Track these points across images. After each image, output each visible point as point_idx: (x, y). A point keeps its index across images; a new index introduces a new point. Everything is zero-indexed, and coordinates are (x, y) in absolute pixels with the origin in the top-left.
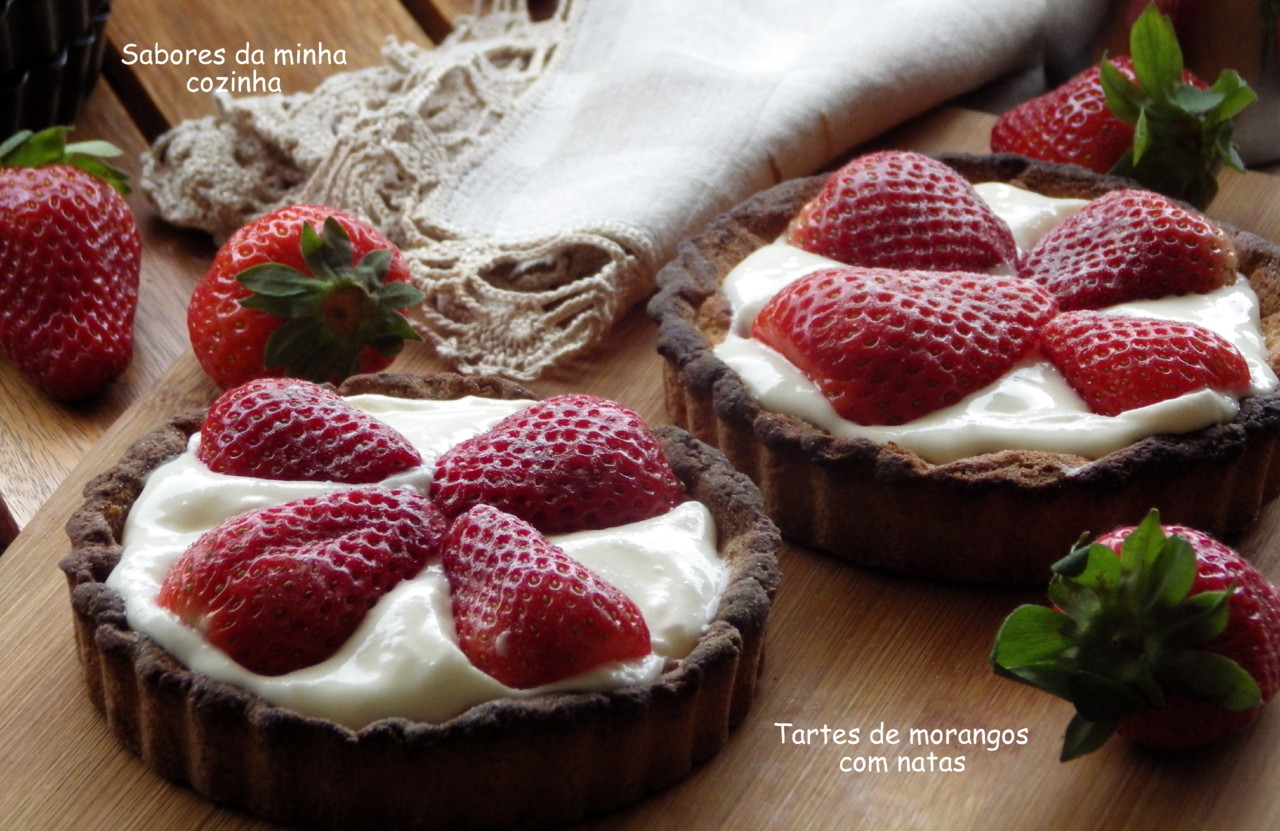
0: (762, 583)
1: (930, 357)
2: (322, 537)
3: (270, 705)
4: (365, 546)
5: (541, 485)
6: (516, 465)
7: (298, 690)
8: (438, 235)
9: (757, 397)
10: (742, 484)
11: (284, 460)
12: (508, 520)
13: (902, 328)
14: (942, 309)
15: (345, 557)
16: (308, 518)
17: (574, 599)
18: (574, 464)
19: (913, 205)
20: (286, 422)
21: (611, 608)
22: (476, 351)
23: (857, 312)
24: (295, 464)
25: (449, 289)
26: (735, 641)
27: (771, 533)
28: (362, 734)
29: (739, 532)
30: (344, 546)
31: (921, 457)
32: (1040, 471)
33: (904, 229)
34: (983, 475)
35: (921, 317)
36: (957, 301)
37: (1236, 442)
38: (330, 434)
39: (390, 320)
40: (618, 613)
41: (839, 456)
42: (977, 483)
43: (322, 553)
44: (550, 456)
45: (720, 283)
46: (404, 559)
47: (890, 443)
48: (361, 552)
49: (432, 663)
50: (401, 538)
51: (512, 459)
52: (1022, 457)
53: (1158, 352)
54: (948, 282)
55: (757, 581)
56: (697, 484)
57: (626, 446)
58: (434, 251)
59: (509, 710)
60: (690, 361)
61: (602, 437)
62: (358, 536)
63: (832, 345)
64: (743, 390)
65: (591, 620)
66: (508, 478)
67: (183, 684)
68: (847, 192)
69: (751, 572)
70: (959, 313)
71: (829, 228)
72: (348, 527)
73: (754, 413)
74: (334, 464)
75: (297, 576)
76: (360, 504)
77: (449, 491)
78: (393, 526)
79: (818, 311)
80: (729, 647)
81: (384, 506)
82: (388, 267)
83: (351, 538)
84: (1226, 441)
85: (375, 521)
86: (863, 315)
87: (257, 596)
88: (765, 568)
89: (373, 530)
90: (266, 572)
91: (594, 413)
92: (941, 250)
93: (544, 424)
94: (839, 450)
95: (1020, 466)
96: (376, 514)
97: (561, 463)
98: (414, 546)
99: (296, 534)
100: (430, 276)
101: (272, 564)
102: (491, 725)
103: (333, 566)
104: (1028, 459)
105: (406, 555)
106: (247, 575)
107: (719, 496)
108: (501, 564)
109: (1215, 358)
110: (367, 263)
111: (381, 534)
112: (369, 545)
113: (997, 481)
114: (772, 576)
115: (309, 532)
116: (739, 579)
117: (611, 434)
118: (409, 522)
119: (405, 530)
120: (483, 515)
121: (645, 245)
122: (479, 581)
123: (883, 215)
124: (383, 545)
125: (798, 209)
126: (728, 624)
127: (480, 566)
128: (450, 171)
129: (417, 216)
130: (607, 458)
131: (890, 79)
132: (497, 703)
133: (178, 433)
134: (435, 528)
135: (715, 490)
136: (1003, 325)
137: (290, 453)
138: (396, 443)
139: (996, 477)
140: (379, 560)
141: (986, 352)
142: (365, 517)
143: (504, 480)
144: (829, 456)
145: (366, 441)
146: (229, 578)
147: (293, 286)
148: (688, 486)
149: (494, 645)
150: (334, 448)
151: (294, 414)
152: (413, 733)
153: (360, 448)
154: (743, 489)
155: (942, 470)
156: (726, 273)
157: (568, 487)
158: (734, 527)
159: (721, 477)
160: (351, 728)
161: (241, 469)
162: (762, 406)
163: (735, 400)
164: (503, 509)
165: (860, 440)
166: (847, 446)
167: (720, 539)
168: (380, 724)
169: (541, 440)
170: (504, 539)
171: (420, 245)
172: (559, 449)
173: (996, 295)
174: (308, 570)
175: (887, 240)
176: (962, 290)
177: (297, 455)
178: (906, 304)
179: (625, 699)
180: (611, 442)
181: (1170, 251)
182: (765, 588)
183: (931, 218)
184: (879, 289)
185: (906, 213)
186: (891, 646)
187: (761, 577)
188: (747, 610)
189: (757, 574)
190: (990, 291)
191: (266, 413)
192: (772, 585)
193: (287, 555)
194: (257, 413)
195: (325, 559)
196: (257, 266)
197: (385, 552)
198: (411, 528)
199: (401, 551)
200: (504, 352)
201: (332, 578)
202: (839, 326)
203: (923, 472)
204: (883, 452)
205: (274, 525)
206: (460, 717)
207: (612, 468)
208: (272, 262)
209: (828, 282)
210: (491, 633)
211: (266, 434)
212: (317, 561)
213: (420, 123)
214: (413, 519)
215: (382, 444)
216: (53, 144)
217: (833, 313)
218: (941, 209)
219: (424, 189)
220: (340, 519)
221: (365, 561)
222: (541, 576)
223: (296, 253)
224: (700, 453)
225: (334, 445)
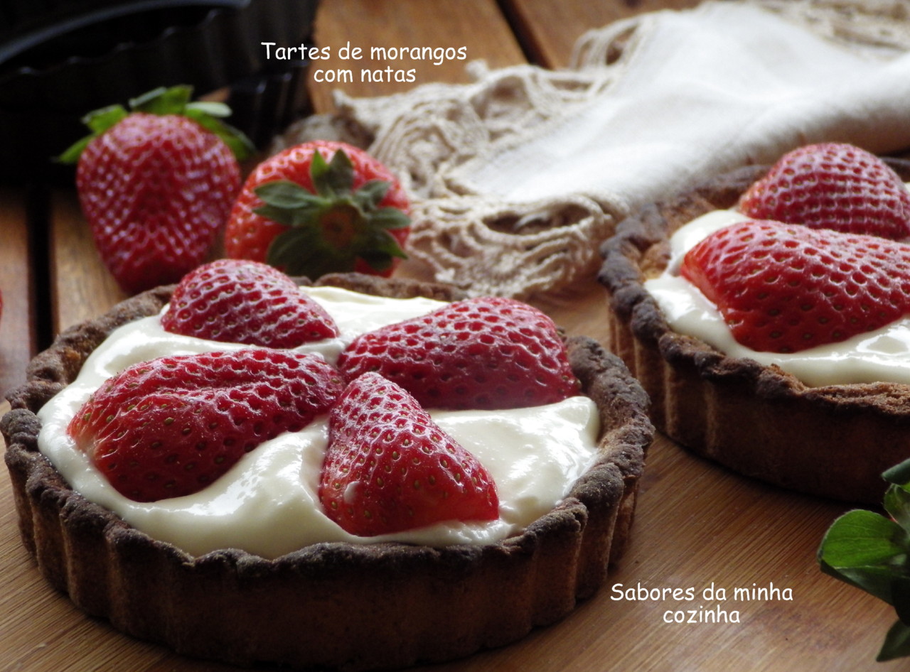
0: (622, 469)
1: (824, 297)
2: (217, 385)
3: (129, 526)
4: (253, 396)
5: (439, 365)
6: (420, 345)
7: (157, 517)
8: (460, 191)
9: (669, 322)
10: (630, 386)
11: (222, 325)
12: (386, 385)
13: (802, 271)
14: (844, 260)
15: (231, 403)
16: (210, 367)
17: (420, 456)
18: (474, 350)
19: (840, 183)
20: (230, 293)
21: (456, 470)
22: (467, 280)
23: (764, 253)
24: (231, 329)
25: (456, 230)
26: (579, 516)
27: (643, 429)
28: (200, 560)
29: (617, 426)
30: (234, 395)
31: (800, 381)
32: (905, 401)
33: (829, 202)
34: (852, 399)
35: (821, 263)
36: (857, 256)
38: (262, 306)
39: (379, 238)
40: (463, 475)
41: (725, 372)
42: (844, 405)
43: (210, 397)
44: (454, 342)
45: (669, 236)
46: (291, 412)
47: (773, 365)
48: (248, 401)
49: (280, 503)
50: (293, 394)
51: (417, 340)
52: (892, 388)
54: (855, 241)
55: (617, 467)
56: (592, 383)
57: (526, 341)
58: (454, 202)
59: (335, 552)
60: (620, 288)
61: (506, 331)
62: (251, 388)
63: (737, 279)
64: (656, 313)
65: (433, 479)
66: (409, 355)
67: (59, 501)
68: (788, 171)
69: (613, 459)
70: (858, 266)
71: (769, 199)
72: (246, 379)
73: (661, 332)
74: (261, 331)
75: (179, 414)
76: (263, 361)
77: (354, 362)
78: (286, 382)
79: (730, 251)
80: (570, 520)
81: (285, 365)
82: (384, 194)
85: (272, 377)
86: (769, 256)
87: (140, 428)
88: (628, 457)
89: (267, 384)
90: (152, 407)
91: (504, 312)
92: (859, 221)
93: (458, 316)
94: (726, 367)
95: (888, 396)
96: (276, 372)
97: (462, 348)
98: (303, 403)
99: (193, 379)
100: (444, 219)
101: (159, 402)
102: (317, 564)
103: (216, 409)
104: (896, 391)
105: (294, 409)
106: (135, 409)
107: (606, 394)
108: (368, 422)
110: (367, 188)
111: (274, 388)
112: (258, 396)
113: (864, 406)
114: (634, 465)
115: (206, 379)
116: (601, 464)
117: (516, 330)
118: (303, 381)
119: (297, 388)
120: (371, 381)
121: (623, 209)
122: (348, 436)
123: (814, 190)
124: (272, 398)
125: (749, 186)
126: (577, 501)
127: (350, 423)
128: (488, 149)
129: (449, 176)
130: (506, 349)
131: (865, 116)
132: (327, 545)
133: (156, 301)
134: (329, 391)
135: (604, 389)
136: (898, 281)
137: (229, 320)
138: (316, 316)
139: (864, 403)
140: (265, 410)
141: (878, 300)
142: (264, 373)
143: (406, 357)
144: (716, 372)
145: (290, 313)
146: (120, 409)
147: (297, 200)
148: (583, 382)
149: (343, 493)
150: (264, 317)
151: (238, 286)
152: (243, 563)
153: (284, 318)
154: (629, 390)
155: (814, 391)
156: (677, 228)
157: (464, 370)
158: (613, 421)
159: (612, 379)
160: (191, 554)
161: (186, 330)
162: (671, 329)
163: (650, 319)
164: (385, 375)
165: (746, 360)
166: (734, 364)
167: (599, 434)
168: (216, 554)
169: (450, 328)
170: (376, 401)
171: (444, 196)
172: (463, 337)
173: (896, 257)
174: (191, 410)
175: (814, 210)
176: (866, 248)
177: (234, 321)
178: (809, 251)
179: (455, 555)
180: (513, 337)
182: (624, 474)
183: (854, 194)
184: (789, 237)
185: (833, 189)
186: (752, 545)
187: (622, 464)
188: (598, 490)
189: (618, 461)
190: (892, 253)
191: (217, 285)
192: (632, 472)
193: (176, 395)
194: (209, 285)
195: (211, 402)
196: (272, 182)
197: (273, 404)
198: (304, 386)
199: (289, 405)
200: (490, 282)
201: (213, 420)
202: (747, 264)
203: (798, 392)
204: (765, 372)
205: (174, 370)
206: (291, 554)
207: (509, 358)
208: (285, 180)
209: (745, 229)
210: (344, 481)
211: (212, 302)
212: (203, 403)
213: (469, 110)
214: (309, 379)
215: (303, 316)
216: (178, 100)
217: (743, 253)
218: (864, 188)
219: (462, 159)
220: (239, 372)
221: (251, 410)
222: (396, 434)
223: (306, 175)
224: (602, 358)
225: (264, 314)
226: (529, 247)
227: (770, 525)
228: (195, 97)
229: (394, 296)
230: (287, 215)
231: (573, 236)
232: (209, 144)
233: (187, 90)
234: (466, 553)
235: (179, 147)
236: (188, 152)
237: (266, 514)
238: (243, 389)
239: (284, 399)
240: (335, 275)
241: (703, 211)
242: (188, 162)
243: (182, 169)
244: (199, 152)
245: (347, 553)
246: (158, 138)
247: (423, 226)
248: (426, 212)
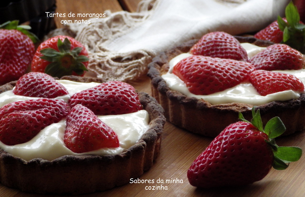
0: (156, 131)
1: (216, 78)
2: (32, 110)
3: (6, 153)
4: (43, 113)
5: (99, 102)
6: (93, 96)
7: (14, 149)
8: (104, 50)
9: (170, 87)
10: (158, 106)
11: (32, 92)
12: (83, 108)
13: (209, 70)
14: (222, 66)
15: (36, 115)
16: (29, 104)
17: (95, 128)
18: (110, 97)
19: (221, 44)
20: (34, 82)
21: (106, 132)
22: (107, 77)
23: (198, 65)
24: (35, 93)
25: (103, 62)
26: (144, 145)
27: (162, 119)
28: (29, 162)
29: (154, 118)
30: (37, 112)
31: (210, 103)
32: (241, 108)
33: (217, 50)
34: (225, 108)
35: (215, 68)
36: (226, 65)
37: (298, 104)
38: (44, 86)
39: (79, 65)
40: (108, 134)
41: (187, 101)
42: (223, 110)
43: (30, 113)
44: (104, 94)
45: (169, 62)
46: (55, 117)
47: (201, 99)
48: (41, 114)
49: (53, 144)
50: (55, 112)
51: (93, 94)
52: (237, 104)
53: (278, 80)
54: (225, 61)
55: (155, 130)
56: (146, 106)
57: (126, 94)
58: (102, 53)
59: (70, 158)
60: (154, 77)
61: (119, 91)
62: (42, 110)
63: (190, 73)
64: (166, 85)
65: (99, 135)
66: (90, 99)
68: (205, 41)
69: (154, 128)
70: (226, 68)
71: (199, 49)
72: (41, 107)
73: (167, 90)
74: (44, 93)
75: (21, 118)
76: (45, 102)
77: (73, 102)
78: (53, 108)
79: (187, 65)
80: (141, 146)
81: (52, 103)
82: (80, 51)
83: (40, 110)
84: (295, 104)
85: (48, 107)
86: (199, 66)
87: (9, 123)
88: (158, 127)
89: (47, 109)
90: (12, 117)
91: (119, 85)
92: (227, 55)
93: (105, 87)
94: (187, 100)
95: (236, 107)
96: (49, 105)
97: (106, 96)
98: (58, 114)
99: (24, 108)
100: (99, 59)
101: (14, 115)
102: (64, 162)
103: (32, 117)
104: (239, 105)
105: (55, 116)
106: (7, 117)
107: (151, 109)
108: (78, 119)
109: (294, 82)
110: (75, 50)
111: (49, 110)
112: (44, 113)
113: (229, 110)
114: (160, 130)
115: (29, 108)
116: (150, 130)
117: (123, 90)
118: (58, 108)
119: (56, 110)
120: (79, 107)
122: (72, 123)
123: (213, 46)
124: (49, 113)
125: (193, 46)
126: (143, 141)
127: (73, 120)
128: (112, 37)
129: (100, 46)
130: (120, 96)
131: (228, 24)
132: (67, 156)
133: (11, 86)
134: (66, 110)
135: (150, 107)
136: (239, 72)
137: (34, 90)
138: (61, 88)
139: (229, 109)
140: (47, 117)
141: (233, 78)
142: (46, 105)
143: (89, 99)
144: (184, 101)
145: (53, 87)
146: (2, 118)
147: (53, 54)
148: (144, 106)
149: (71, 141)
150: (45, 89)
151: (37, 80)
152: (42, 162)
153: (51, 89)
154: (158, 108)
155: (214, 106)
156: (171, 59)
157: (107, 103)
158: (153, 117)
159: (152, 104)
160: (26, 160)
161: (21, 94)
162: (170, 89)
163: (163, 87)
164: (83, 105)
165: (194, 97)
166: (189, 99)
167: (149, 121)
168: (34, 160)
169: (102, 90)
170: (81, 113)
171: (99, 52)
172: (107, 93)
173: (238, 65)
174: (24, 117)
175: (213, 52)
176: (229, 63)
177: (36, 91)
178: (211, 64)
179: (106, 157)
180: (122, 93)
181: (287, 58)
182: (157, 132)
183: (225, 47)
184: (205, 60)
185: (218, 45)
187: (156, 129)
188: (149, 137)
189: (155, 128)
190: (237, 64)
191: (30, 80)
192: (159, 132)
193: (19, 113)
194: (28, 80)
195: (30, 115)
196: (46, 48)
197: (49, 115)
198: (59, 109)
199: (54, 115)
200: (114, 78)
201: (31, 120)
202: (193, 69)
203: (209, 107)
204: (199, 101)
205: (18, 105)
206: (57, 159)
207: (121, 99)
208: (49, 48)
209: (192, 58)
210: (72, 137)
211: (29, 85)
212: (28, 115)
213: (106, 25)
214: (60, 107)
215: (57, 88)
216: (15, 25)
217: (191, 65)
218: (228, 45)
219: (104, 41)
220: (38, 105)
221: (42, 117)
222: (87, 122)
223: (56, 46)
224: (149, 98)
225: (45, 88)
226: (126, 66)
227: (202, 147)
228: (20, 24)
229: (85, 82)
230: (51, 58)
231: (139, 63)
232: (25, 38)
233: (18, 21)
234: (110, 157)
235: (15, 39)
236: (18, 41)
237: (48, 147)
238: (39, 111)
239: (52, 113)
240: (66, 76)
241: (179, 54)
242: (18, 44)
243: (17, 46)
244: (22, 40)
245: (74, 158)
246: (9, 37)
247: (92, 61)
248: (93, 57)
